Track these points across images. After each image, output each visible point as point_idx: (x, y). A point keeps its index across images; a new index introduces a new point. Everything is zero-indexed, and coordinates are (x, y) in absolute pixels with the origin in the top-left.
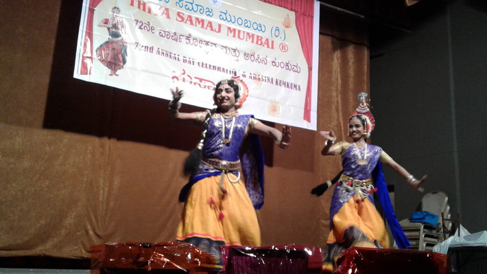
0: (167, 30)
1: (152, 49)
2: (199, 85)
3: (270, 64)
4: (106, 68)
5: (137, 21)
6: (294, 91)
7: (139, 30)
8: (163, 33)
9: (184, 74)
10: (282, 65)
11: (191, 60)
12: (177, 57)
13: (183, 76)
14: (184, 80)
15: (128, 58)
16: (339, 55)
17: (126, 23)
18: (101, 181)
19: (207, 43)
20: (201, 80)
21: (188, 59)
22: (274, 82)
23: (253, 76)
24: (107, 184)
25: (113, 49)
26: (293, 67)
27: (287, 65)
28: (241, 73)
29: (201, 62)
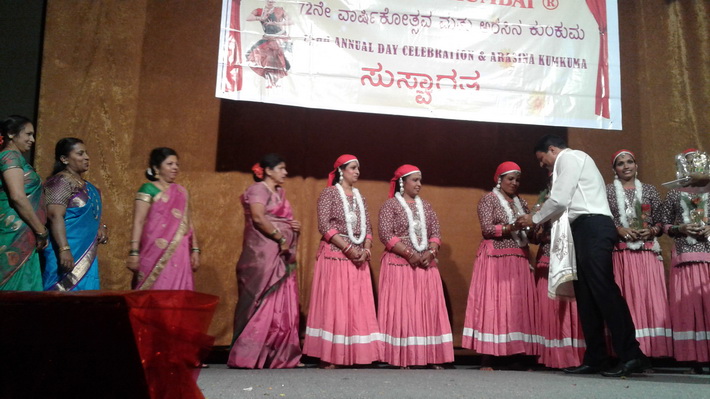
0: (351, 10)
2: (406, 82)
3: (526, 32)
6: (575, 70)
7: (306, 16)
8: (344, 14)
9: (380, 69)
10: (550, 32)
11: (391, 47)
12: (368, 46)
13: (378, 73)
14: (380, 79)
16: (678, 8)
19: (416, 18)
20: (408, 75)
21: (385, 47)
22: (537, 61)
23: (497, 56)
25: (271, 50)
26: (569, 31)
27: (558, 29)
28: (476, 54)
29: (407, 47)
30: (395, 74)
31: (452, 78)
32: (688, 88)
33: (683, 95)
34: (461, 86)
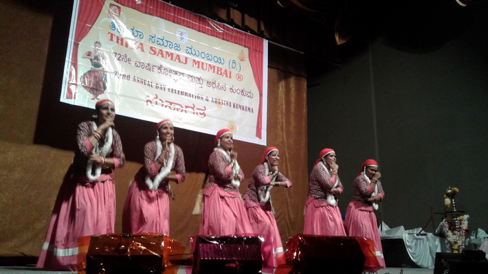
0: (142, 62)
1: (129, 77)
2: (170, 107)
3: (228, 90)
5: (116, 54)
6: (248, 113)
7: (118, 61)
9: (156, 98)
10: (238, 92)
11: (163, 87)
12: (150, 83)
13: (155, 100)
15: (108, 85)
16: (283, 84)
19: (176, 73)
20: (171, 103)
21: (160, 86)
22: (232, 106)
23: (214, 100)
25: (95, 77)
26: (247, 93)
27: (242, 91)
28: (205, 98)
29: (171, 88)
30: (164, 101)
31: (193, 108)
32: (284, 125)
33: (282, 129)
34: (197, 113)
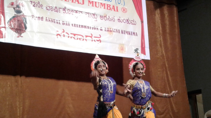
0: (51, 6)
1: (42, 18)
2: (74, 38)
3: (116, 21)
4: (15, 33)
5: (32, 2)
6: (133, 36)
7: (34, 7)
8: (48, 8)
9: (64, 32)
10: (125, 21)
11: (67, 23)
12: (58, 22)
13: (63, 33)
14: (64, 36)
15: (27, 25)
16: (159, 12)
17: (24, 3)
18: (18, 104)
19: (76, 12)
20: (75, 35)
21: (65, 23)
22: (121, 32)
23: (107, 29)
24: (22, 105)
25: (18, 21)
26: (131, 21)
27: (127, 21)
28: (99, 28)
29: (74, 23)
30: (69, 33)
31: (91, 37)
32: (162, 42)
33: (161, 46)
34: (94, 40)
